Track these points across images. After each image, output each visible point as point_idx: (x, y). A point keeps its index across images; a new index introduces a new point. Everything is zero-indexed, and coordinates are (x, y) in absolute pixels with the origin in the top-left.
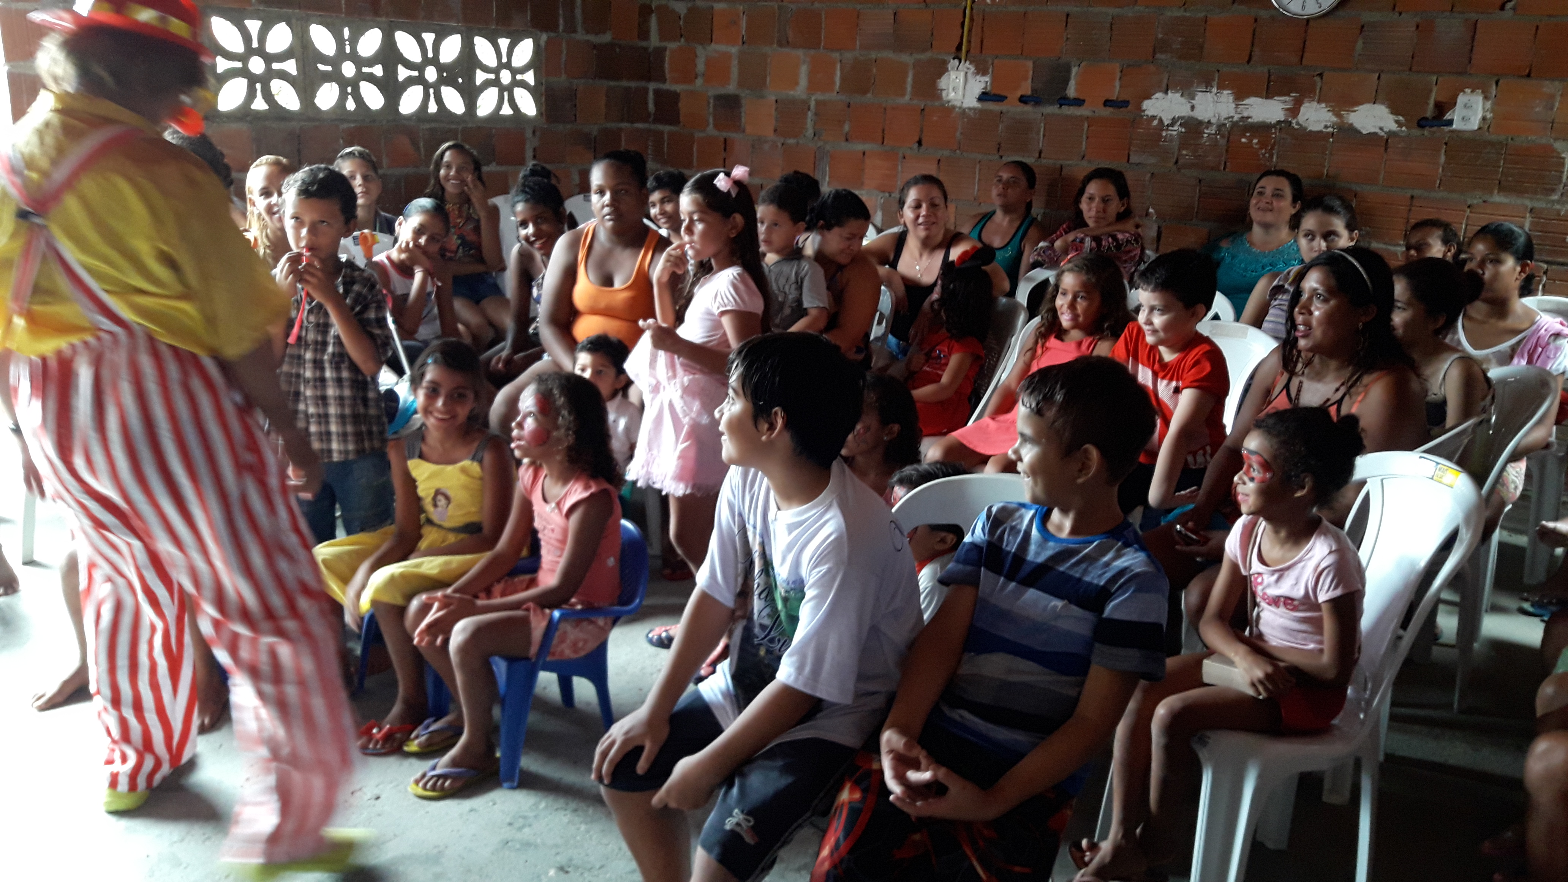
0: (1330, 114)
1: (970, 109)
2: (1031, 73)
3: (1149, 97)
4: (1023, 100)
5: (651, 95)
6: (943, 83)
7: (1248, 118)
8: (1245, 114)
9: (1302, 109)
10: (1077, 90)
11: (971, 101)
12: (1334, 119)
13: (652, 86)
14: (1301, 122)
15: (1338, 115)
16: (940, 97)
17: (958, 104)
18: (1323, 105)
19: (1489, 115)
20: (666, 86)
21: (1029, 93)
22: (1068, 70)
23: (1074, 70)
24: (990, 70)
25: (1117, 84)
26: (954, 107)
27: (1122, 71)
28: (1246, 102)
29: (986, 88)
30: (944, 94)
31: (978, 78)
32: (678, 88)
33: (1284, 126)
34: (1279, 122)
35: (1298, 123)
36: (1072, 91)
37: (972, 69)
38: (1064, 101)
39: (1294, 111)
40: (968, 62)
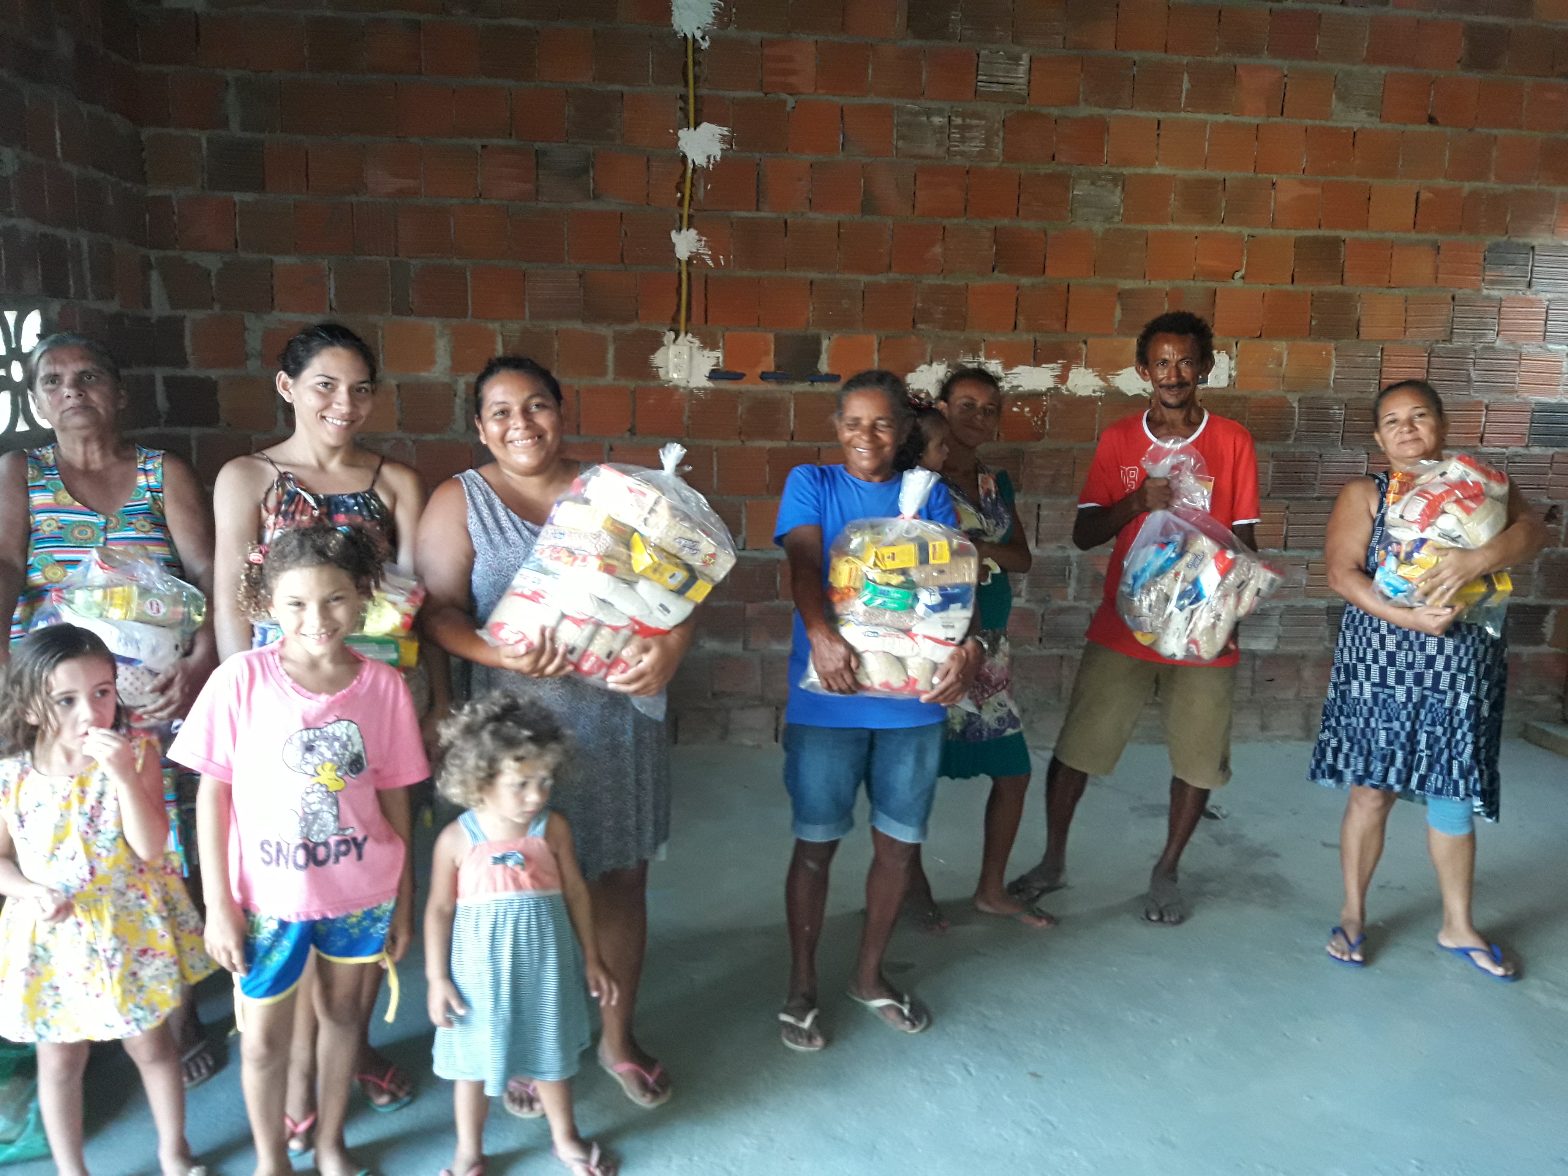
0: (1097, 378)
1: (698, 389)
2: (773, 347)
3: (913, 370)
4: (764, 376)
5: (160, 387)
6: (658, 359)
7: (1019, 386)
8: (1015, 383)
9: (1071, 375)
10: (830, 365)
11: (700, 380)
12: (1102, 383)
13: (160, 374)
14: (1071, 389)
15: (1104, 379)
16: (656, 377)
17: (683, 384)
18: (1090, 370)
19: (1234, 373)
20: (191, 371)
21: (773, 369)
22: (819, 343)
23: (825, 343)
24: (721, 345)
25: (876, 357)
26: (676, 387)
27: (880, 344)
28: (1015, 370)
29: (717, 364)
30: (662, 372)
31: (707, 353)
32: (214, 374)
33: (1054, 392)
34: (1049, 389)
35: (1068, 390)
36: (824, 366)
37: (697, 343)
38: (815, 377)
39: (1063, 378)
40: (690, 335)
